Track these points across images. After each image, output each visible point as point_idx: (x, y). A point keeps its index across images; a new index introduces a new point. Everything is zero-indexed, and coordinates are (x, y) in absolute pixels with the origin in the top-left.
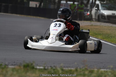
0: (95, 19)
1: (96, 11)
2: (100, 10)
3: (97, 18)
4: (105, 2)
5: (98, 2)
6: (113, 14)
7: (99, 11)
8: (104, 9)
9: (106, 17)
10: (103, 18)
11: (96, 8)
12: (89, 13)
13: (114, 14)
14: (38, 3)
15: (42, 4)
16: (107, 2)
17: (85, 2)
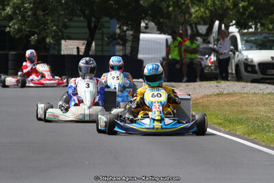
2: (240, 52)
3: (234, 72)
4: (250, 30)
6: (272, 58)
7: (237, 53)
9: (257, 68)
10: (250, 69)
14: (84, 44)
15: (93, 44)
16: (256, 28)
17: (202, 29)
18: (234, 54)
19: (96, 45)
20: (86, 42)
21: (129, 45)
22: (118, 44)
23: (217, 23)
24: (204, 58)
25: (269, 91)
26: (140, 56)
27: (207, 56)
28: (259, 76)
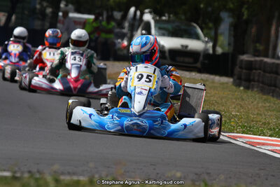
4: (164, 18)
5: (148, 17)
8: (163, 35)
9: (167, 54)
11: (144, 32)
12: (126, 43)
13: (187, 47)
14: (4, 15)
15: (13, 17)
16: (169, 17)
17: (118, 15)
19: (16, 18)
20: (6, 14)
23: (132, 10)
27: (120, 40)
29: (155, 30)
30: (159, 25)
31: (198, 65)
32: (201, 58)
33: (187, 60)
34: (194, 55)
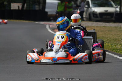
0: (85, 18)
1: (87, 9)
2: (91, 8)
3: (88, 17)
6: (105, 11)
8: (95, 6)
9: (98, 15)
10: (95, 16)
11: (86, 6)
13: (107, 11)
14: (21, 5)
15: (25, 5)
18: (88, 9)
19: (27, 5)
20: (22, 4)
21: (41, 5)
22: (37, 5)
24: (75, 11)
25: (103, 25)
26: (46, 10)
27: (76, 10)
28: (99, 19)
29: (92, 4)
30: (93, 2)
31: (113, 19)
32: (114, 15)
33: (108, 17)
34: (111, 14)
